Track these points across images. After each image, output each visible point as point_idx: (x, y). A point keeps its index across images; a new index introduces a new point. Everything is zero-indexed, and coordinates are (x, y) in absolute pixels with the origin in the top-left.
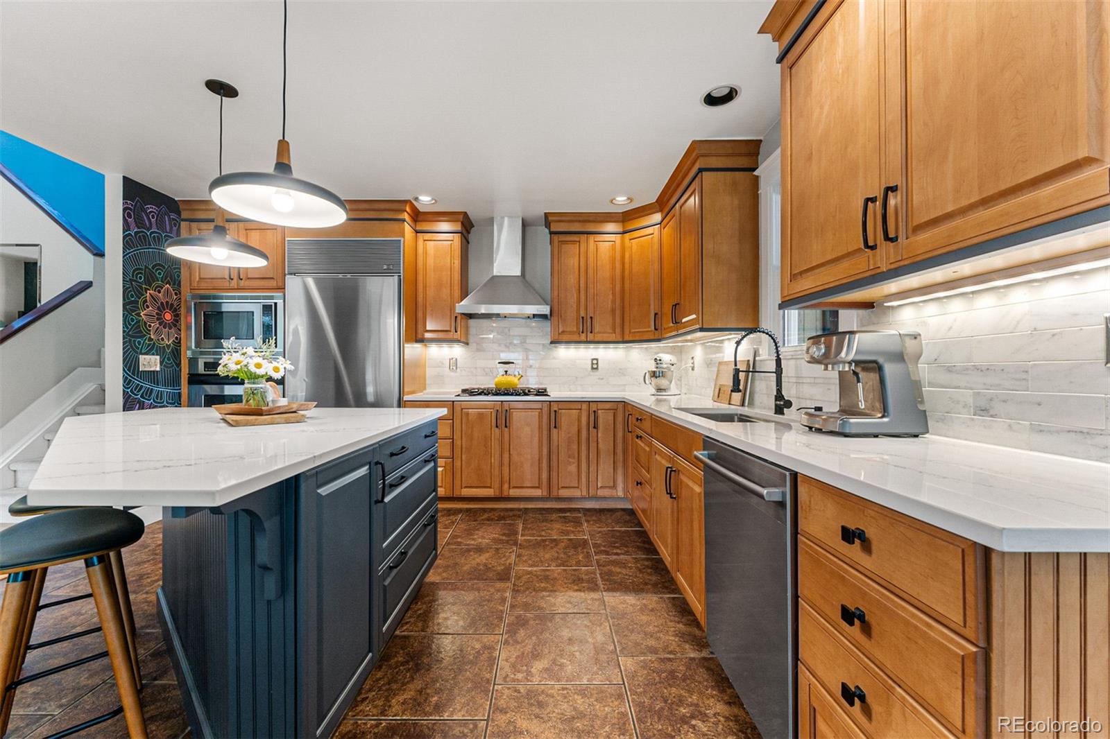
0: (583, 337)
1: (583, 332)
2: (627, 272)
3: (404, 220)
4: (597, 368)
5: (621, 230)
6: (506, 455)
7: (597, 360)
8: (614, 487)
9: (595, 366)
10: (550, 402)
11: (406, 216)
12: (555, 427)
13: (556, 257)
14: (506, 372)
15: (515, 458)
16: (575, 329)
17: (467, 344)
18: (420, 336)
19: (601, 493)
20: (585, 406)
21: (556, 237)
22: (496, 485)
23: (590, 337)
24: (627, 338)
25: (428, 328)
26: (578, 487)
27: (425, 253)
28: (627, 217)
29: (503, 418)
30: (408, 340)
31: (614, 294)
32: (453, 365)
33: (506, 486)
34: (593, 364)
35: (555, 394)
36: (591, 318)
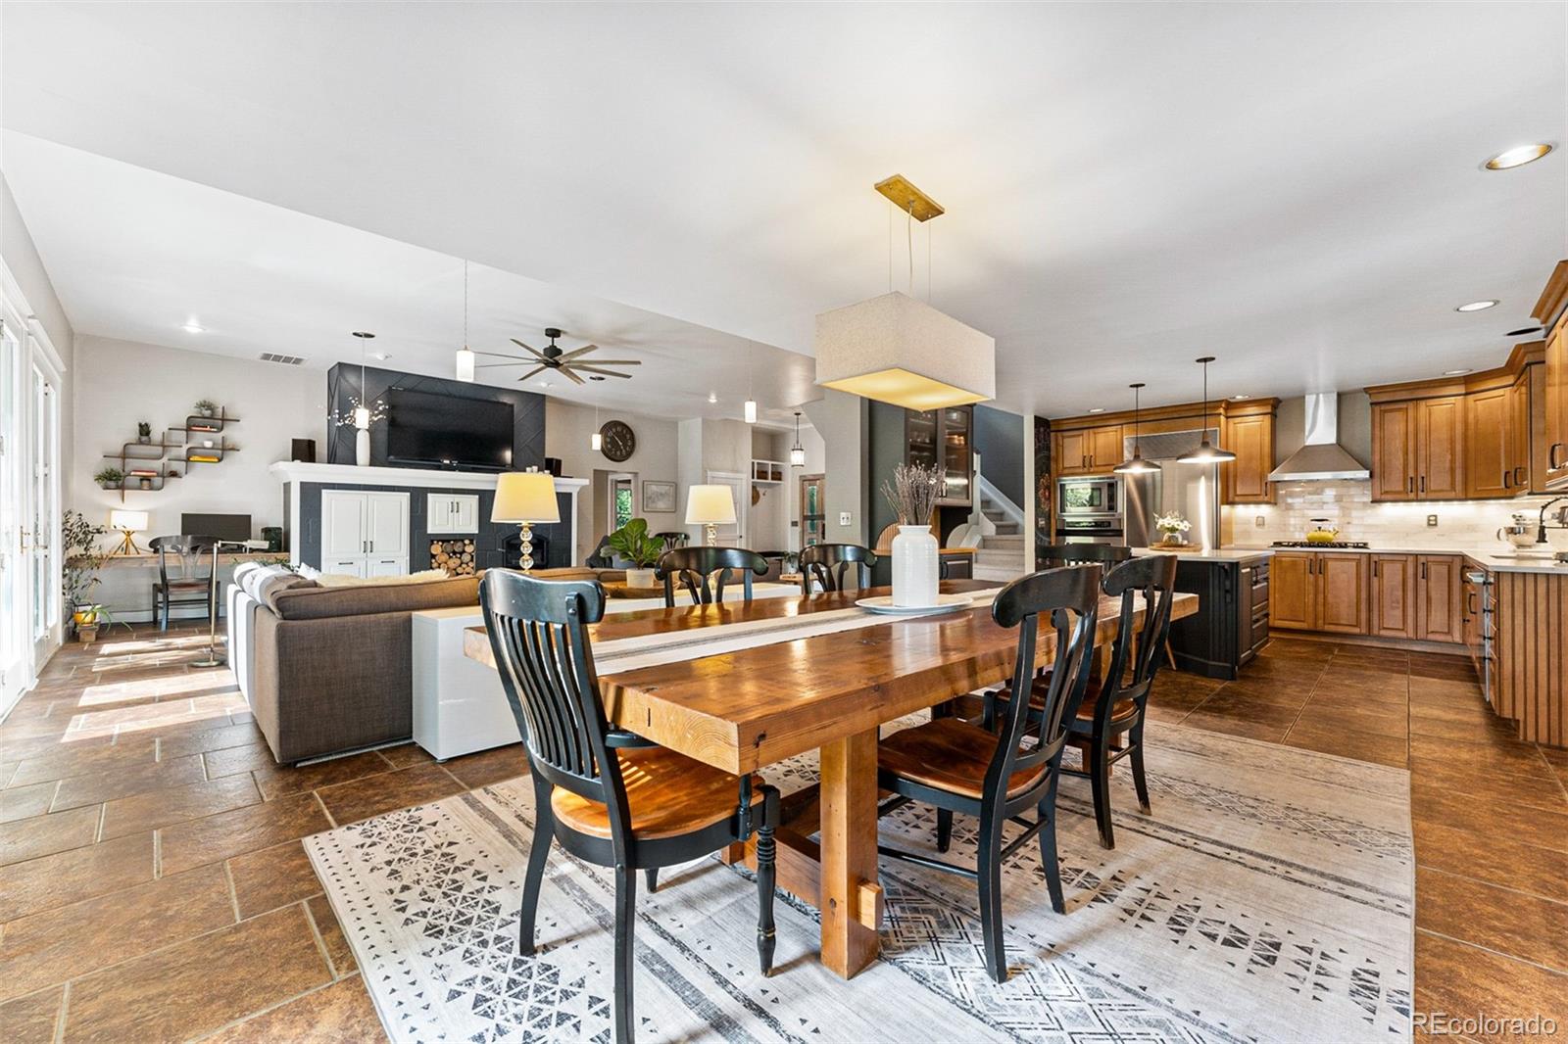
0: (1412, 496)
1: (1411, 491)
2: (1471, 432)
3: (1220, 414)
4: (1436, 525)
5: (1464, 392)
6: (1321, 597)
7: (1436, 516)
8: (1449, 632)
9: (1431, 523)
10: (1370, 554)
11: (1222, 411)
12: (1376, 575)
13: (1378, 424)
14: (1320, 528)
15: (1330, 599)
16: (1401, 489)
17: (1276, 504)
18: (1231, 499)
19: (1431, 637)
20: (1411, 558)
21: (1377, 408)
22: (1310, 620)
23: (1422, 495)
24: (1471, 495)
25: (1238, 493)
26: (1403, 630)
27: (1236, 434)
28: (1471, 381)
29: (1318, 567)
30: (1223, 503)
31: (1453, 454)
32: (1261, 522)
33: (1320, 622)
34: (1429, 520)
35: (1376, 547)
36: (1423, 478)
